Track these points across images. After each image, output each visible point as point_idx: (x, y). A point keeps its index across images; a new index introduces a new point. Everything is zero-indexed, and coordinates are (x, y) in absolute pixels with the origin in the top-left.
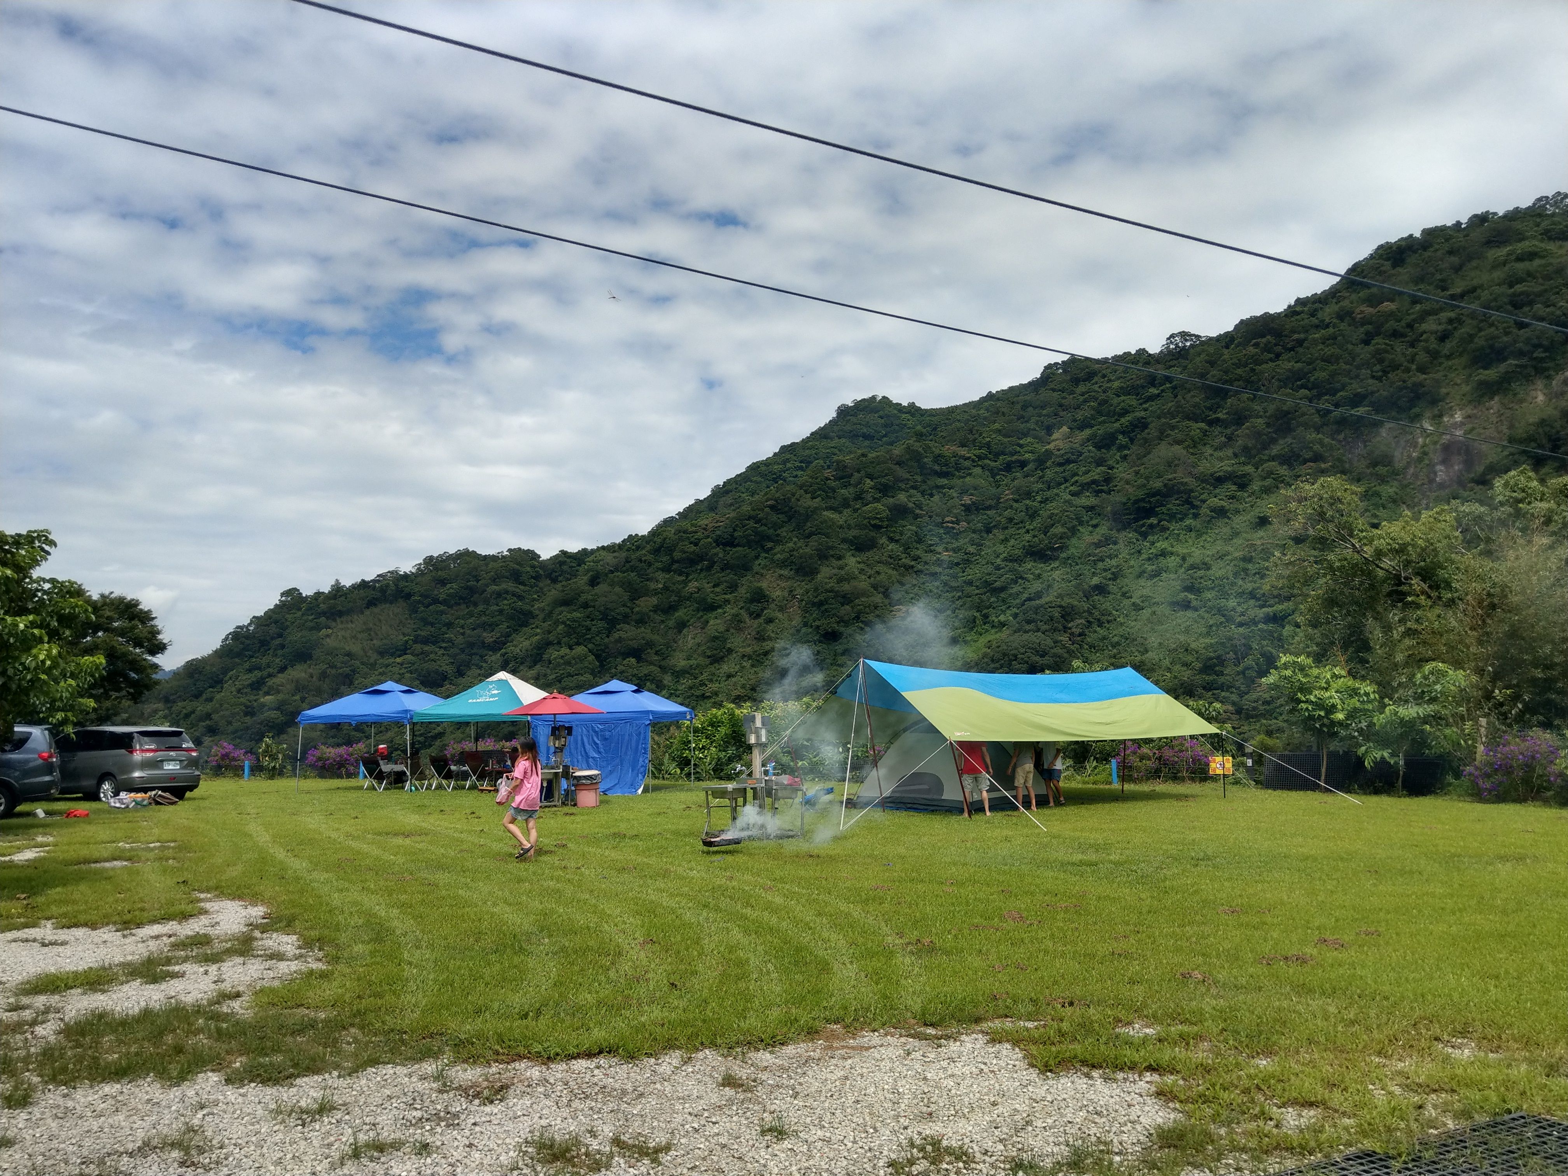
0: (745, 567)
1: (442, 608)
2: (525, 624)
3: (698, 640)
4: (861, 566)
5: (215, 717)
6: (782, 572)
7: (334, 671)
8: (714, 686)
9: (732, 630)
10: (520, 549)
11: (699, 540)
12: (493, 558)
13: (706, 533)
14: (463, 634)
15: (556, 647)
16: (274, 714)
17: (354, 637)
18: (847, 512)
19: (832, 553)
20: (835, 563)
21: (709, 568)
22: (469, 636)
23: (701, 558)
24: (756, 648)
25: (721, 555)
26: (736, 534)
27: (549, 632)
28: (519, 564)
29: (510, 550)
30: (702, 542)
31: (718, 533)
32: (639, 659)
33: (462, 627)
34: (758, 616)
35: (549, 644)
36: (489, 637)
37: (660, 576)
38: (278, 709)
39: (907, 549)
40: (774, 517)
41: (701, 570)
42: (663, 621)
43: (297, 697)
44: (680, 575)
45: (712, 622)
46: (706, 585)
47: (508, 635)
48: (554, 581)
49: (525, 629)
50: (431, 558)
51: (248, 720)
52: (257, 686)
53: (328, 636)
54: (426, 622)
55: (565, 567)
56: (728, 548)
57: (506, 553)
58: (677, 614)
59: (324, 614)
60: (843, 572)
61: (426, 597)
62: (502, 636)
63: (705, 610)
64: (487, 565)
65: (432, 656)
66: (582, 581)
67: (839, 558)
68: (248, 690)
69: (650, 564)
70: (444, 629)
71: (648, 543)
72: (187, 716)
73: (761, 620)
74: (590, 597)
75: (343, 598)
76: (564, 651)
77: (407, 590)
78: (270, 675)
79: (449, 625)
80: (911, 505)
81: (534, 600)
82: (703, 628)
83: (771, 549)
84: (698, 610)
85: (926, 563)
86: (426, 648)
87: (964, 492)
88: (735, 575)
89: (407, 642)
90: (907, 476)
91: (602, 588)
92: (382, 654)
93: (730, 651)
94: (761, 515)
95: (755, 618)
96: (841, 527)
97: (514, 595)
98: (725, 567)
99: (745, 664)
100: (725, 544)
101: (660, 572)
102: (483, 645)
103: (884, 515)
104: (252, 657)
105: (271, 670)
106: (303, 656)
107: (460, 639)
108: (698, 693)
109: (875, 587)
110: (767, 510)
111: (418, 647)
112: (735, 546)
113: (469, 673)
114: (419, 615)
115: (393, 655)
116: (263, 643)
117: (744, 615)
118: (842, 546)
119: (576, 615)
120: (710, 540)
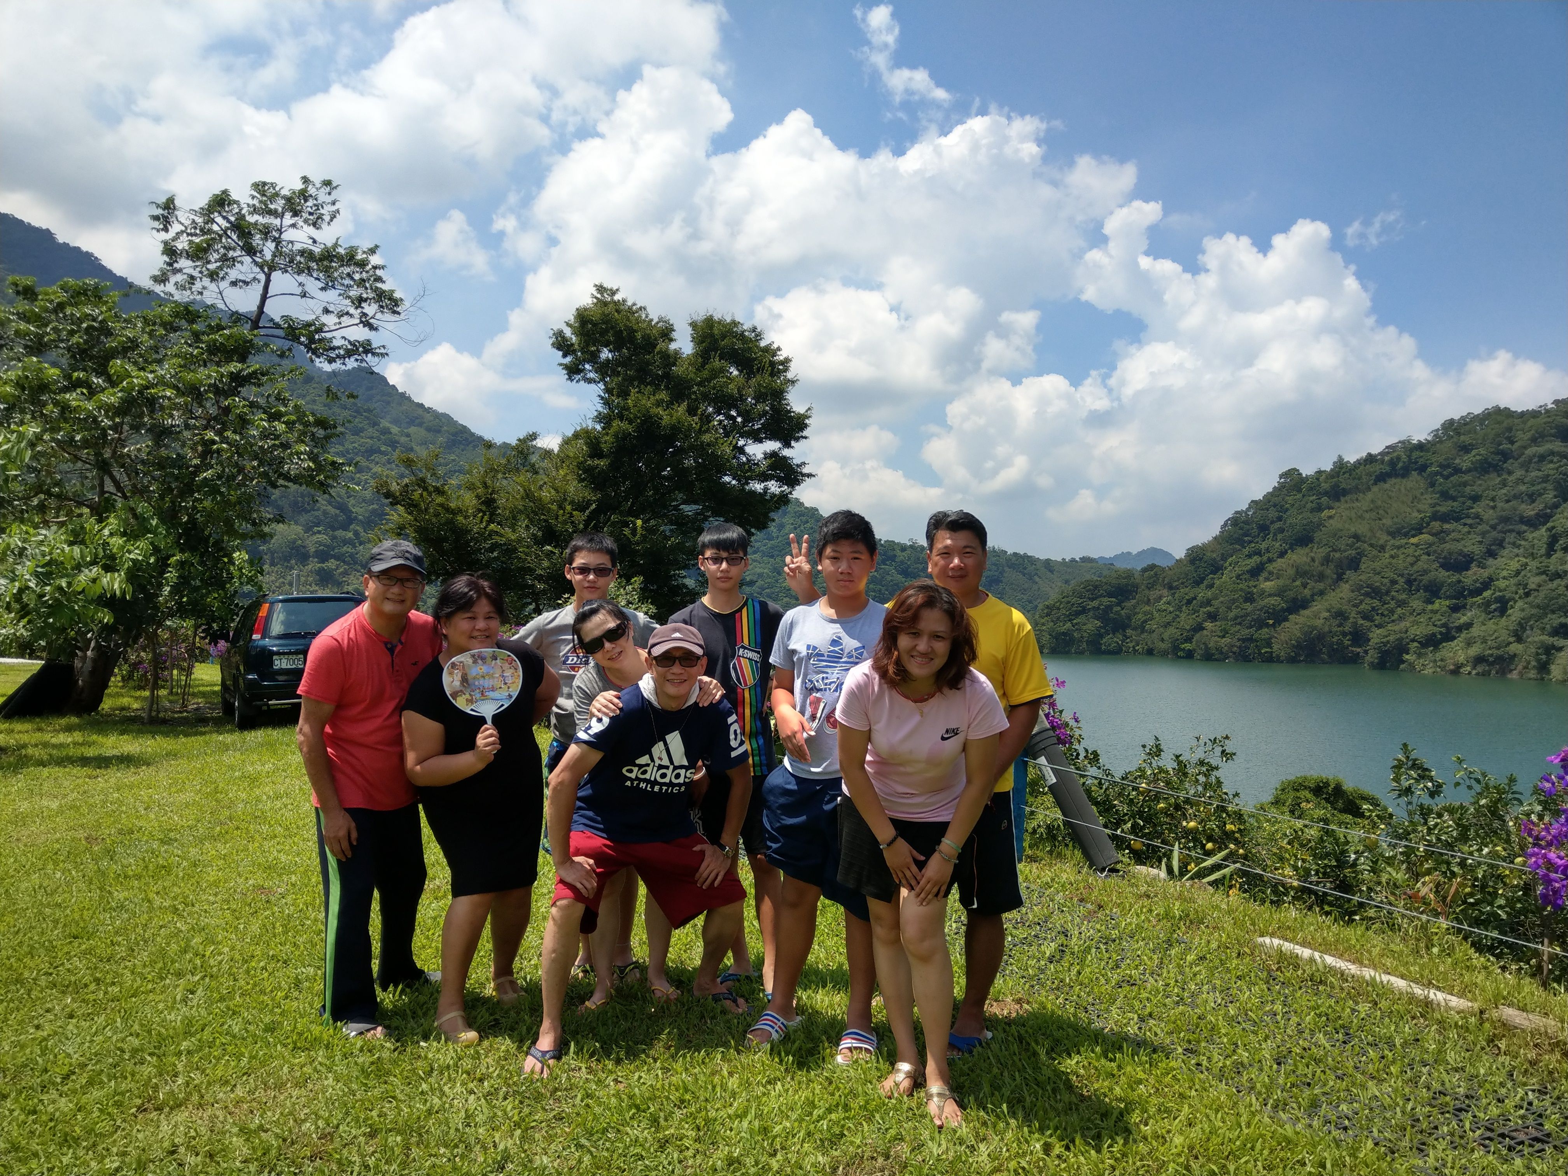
5: (1216, 603)
7: (1337, 555)
12: (1533, 413)
14: (1494, 508)
16: (1274, 601)
33: (1493, 499)
36: (1529, 510)
38: (1278, 595)
43: (1298, 583)
47: (1556, 506)
51: (1249, 607)
52: (1255, 572)
61: (1448, 466)
62: (1546, 507)
68: (1247, 576)
70: (1469, 503)
72: (1189, 602)
78: (1270, 560)
86: (1446, 526)
89: (1422, 519)
92: (1393, 534)
102: (1523, 520)
105: (1270, 555)
107: (1489, 515)
111: (1436, 525)
113: (1505, 552)
114: (1438, 488)
115: (1406, 535)
116: (1264, 528)
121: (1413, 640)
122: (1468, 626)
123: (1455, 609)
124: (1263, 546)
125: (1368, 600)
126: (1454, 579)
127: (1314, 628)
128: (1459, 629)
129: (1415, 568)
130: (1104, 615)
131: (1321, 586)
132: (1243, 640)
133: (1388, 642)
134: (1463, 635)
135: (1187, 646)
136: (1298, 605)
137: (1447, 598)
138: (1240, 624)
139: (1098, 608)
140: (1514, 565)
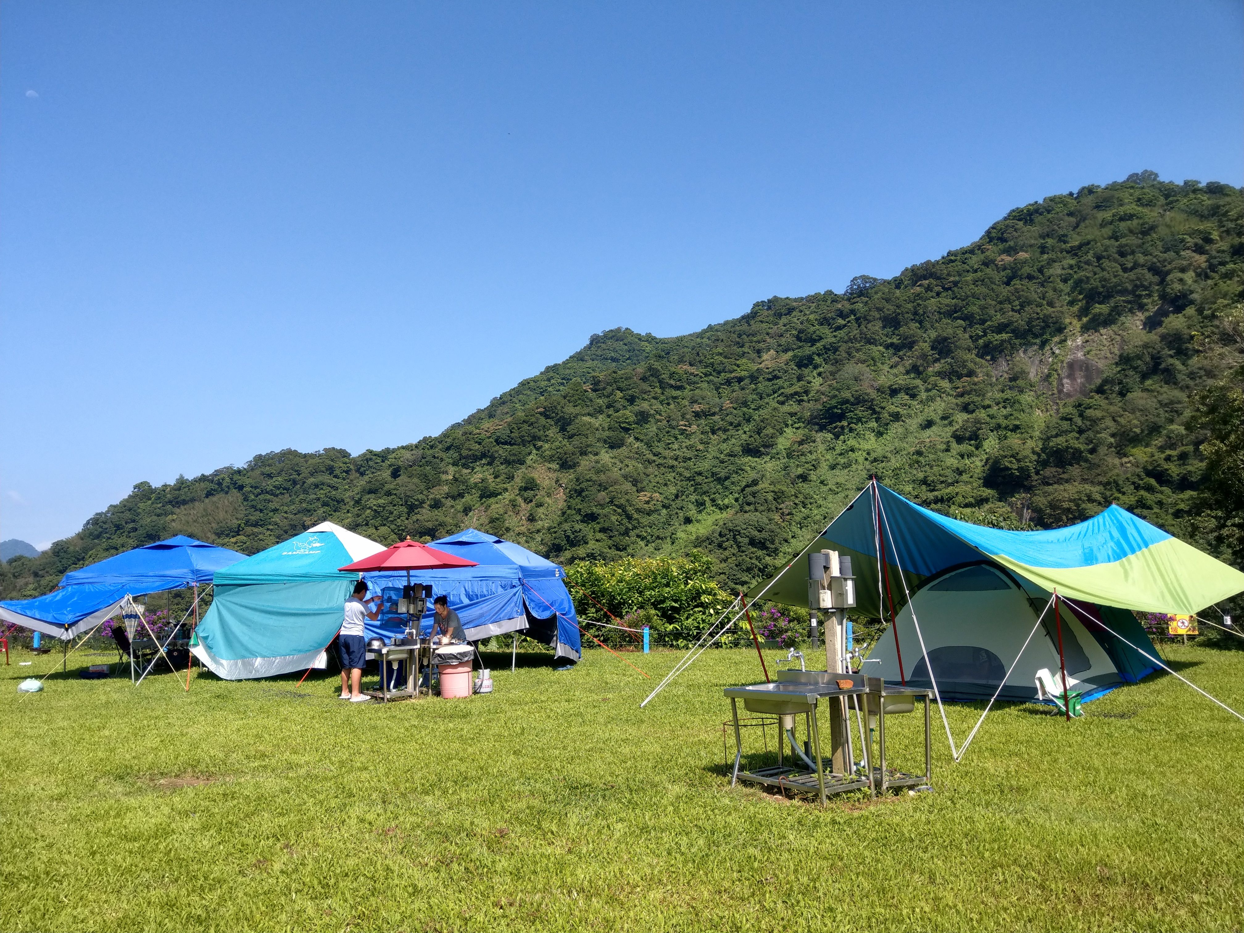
0: (520, 462)
1: (269, 497)
2: (339, 510)
3: (481, 521)
4: (613, 461)
6: (550, 466)
9: (510, 513)
10: (333, 448)
11: (483, 440)
13: (488, 434)
14: (287, 518)
15: (364, 528)
17: (196, 521)
18: (601, 417)
19: (590, 450)
20: (593, 458)
21: (490, 463)
22: (292, 520)
23: (484, 455)
24: (529, 527)
25: (501, 452)
26: (512, 435)
27: (359, 515)
28: (332, 460)
29: (325, 450)
30: (485, 442)
31: (498, 434)
33: (286, 512)
34: (531, 501)
35: (358, 525)
36: (308, 521)
37: (452, 469)
39: (650, 447)
40: (543, 421)
41: (484, 464)
42: (452, 507)
44: (466, 468)
45: (493, 507)
46: (489, 477)
48: (362, 474)
49: (338, 513)
50: (260, 455)
53: (173, 521)
54: (255, 508)
55: (371, 463)
56: (506, 447)
57: (322, 452)
58: (464, 500)
59: (170, 502)
60: (599, 465)
61: (256, 488)
63: (487, 496)
64: (306, 461)
65: (261, 536)
66: (386, 474)
67: (596, 454)
69: (442, 460)
70: (271, 514)
71: (440, 442)
73: (533, 504)
74: (392, 487)
75: (186, 489)
76: (371, 531)
77: (239, 483)
79: (275, 510)
80: (652, 412)
81: (345, 490)
82: (486, 511)
83: (541, 447)
84: (482, 497)
85: (665, 458)
86: (256, 530)
87: (693, 401)
88: (512, 467)
89: (239, 524)
90: (649, 389)
91: (403, 478)
92: (219, 535)
94: (533, 419)
95: (528, 503)
96: (597, 430)
97: (329, 486)
98: (504, 461)
100: (503, 444)
101: (451, 466)
102: (304, 527)
103: (631, 419)
106: (152, 537)
109: (625, 477)
110: (538, 415)
111: (249, 529)
112: (512, 445)
114: (250, 503)
115: (227, 535)
116: (119, 527)
117: (520, 500)
118: (598, 444)
119: (381, 501)
120: (491, 440)
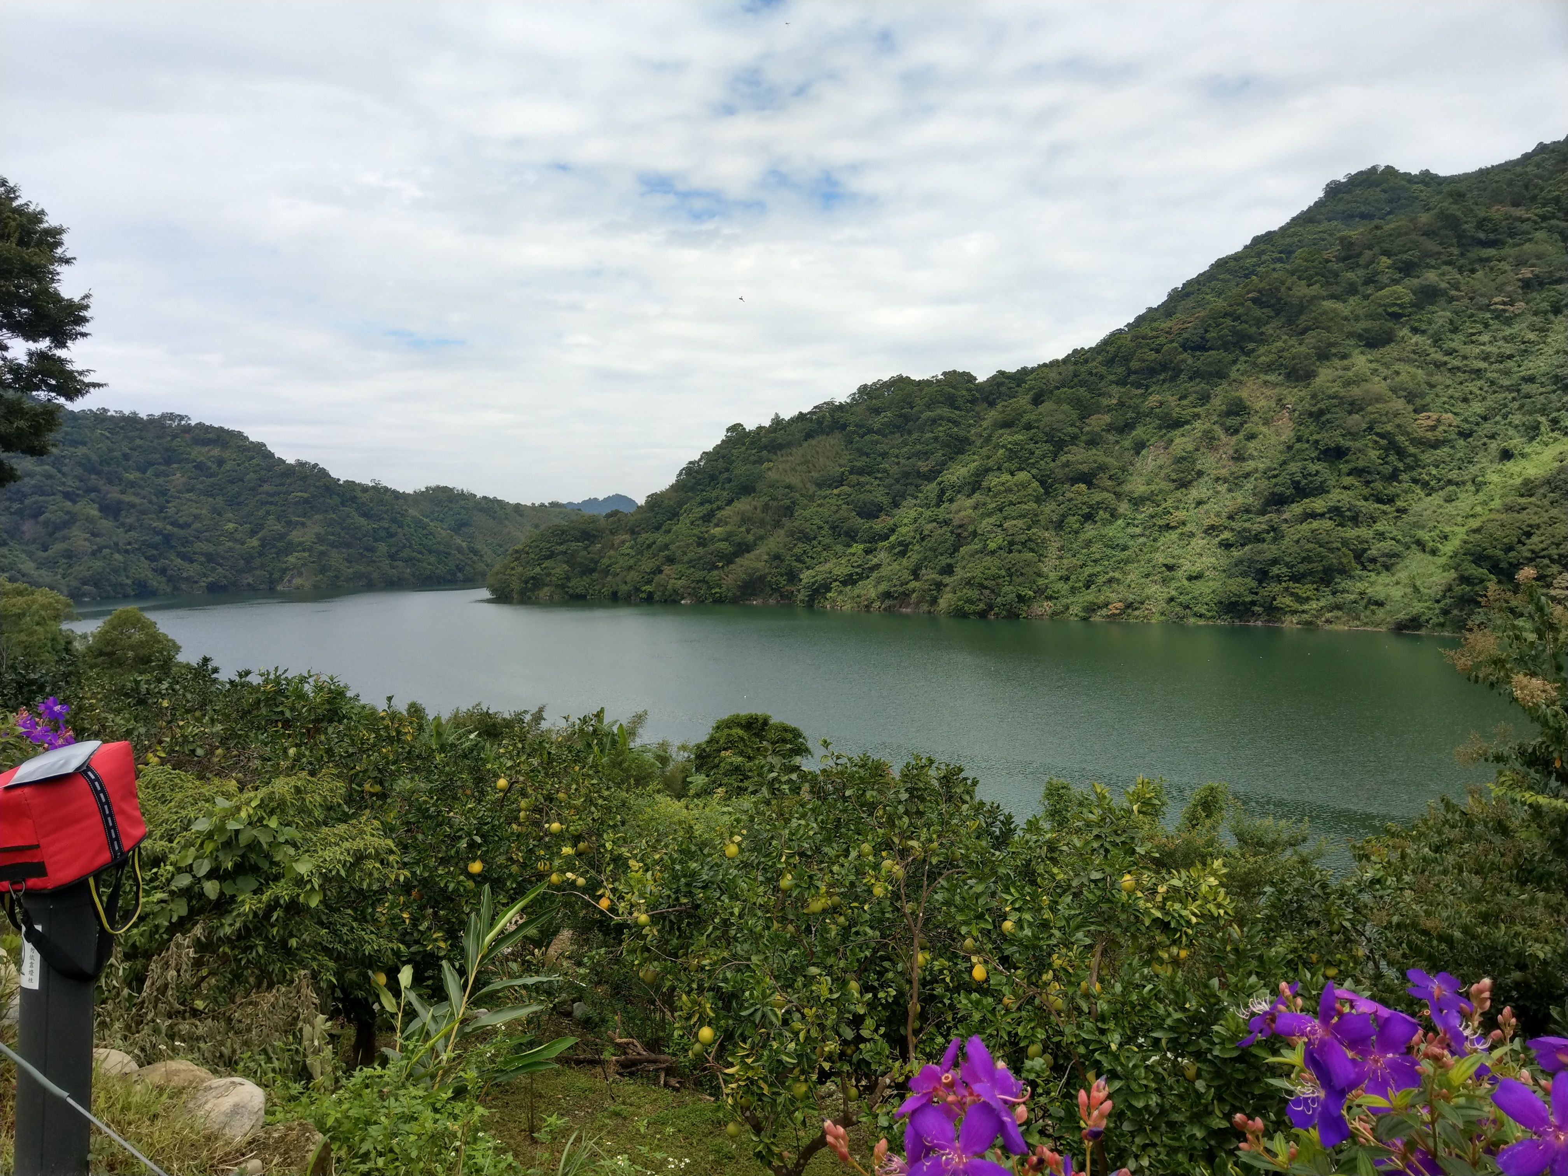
0: (1219, 375)
1: (877, 437)
2: (961, 452)
3: (1159, 462)
4: (1374, 365)
5: (672, 547)
6: (1268, 378)
7: (775, 504)
8: (1181, 515)
9: (1202, 450)
10: (955, 371)
11: (1162, 346)
12: (927, 383)
13: (1170, 337)
14: (898, 464)
15: (996, 473)
16: (723, 545)
17: (794, 470)
18: (1353, 300)
19: (1334, 351)
20: (1337, 362)
21: (1173, 379)
22: (904, 466)
23: (1164, 367)
24: (1234, 469)
25: (1190, 361)
26: (1208, 336)
27: (989, 457)
28: (953, 387)
29: (944, 374)
30: (1165, 348)
31: (1185, 335)
32: (1090, 484)
33: (897, 457)
34: (1236, 431)
35: (988, 470)
36: (924, 466)
37: (1115, 390)
38: (725, 540)
39: (1437, 341)
40: (1257, 312)
41: (1164, 381)
42: (1117, 442)
43: (743, 529)
44: (1137, 388)
45: (1177, 441)
46: (1171, 398)
47: (944, 464)
48: (992, 404)
49: (960, 456)
50: (865, 387)
51: (701, 550)
52: (707, 518)
53: (769, 469)
54: (861, 452)
55: (1003, 389)
56: (1198, 353)
57: (940, 377)
58: (1134, 433)
59: (765, 447)
60: (1350, 374)
61: (862, 426)
62: (937, 465)
63: (1168, 427)
64: (921, 390)
65: (868, 487)
66: (1023, 401)
67: (1344, 357)
68: (700, 522)
69: (1102, 377)
70: (879, 459)
71: (1099, 353)
72: (649, 546)
73: (1241, 436)
74: (1033, 417)
75: (782, 432)
76: (1006, 477)
77: (842, 421)
78: (719, 508)
79: (884, 455)
80: (1444, 285)
81: (970, 425)
82: (1166, 448)
83: (1253, 350)
84: (1160, 428)
85: (1465, 358)
86: (862, 479)
87: (1520, 263)
88: (1208, 383)
89: (843, 473)
90: (1439, 249)
91: (1047, 406)
92: (820, 486)
93: (1200, 474)
94: (1241, 310)
95: (1232, 434)
96: (1346, 319)
97: (949, 421)
98: (1195, 375)
99: (1219, 488)
100: (1193, 349)
101: (1114, 386)
102: (920, 475)
103: (1406, 299)
104: (703, 490)
105: (719, 503)
106: (747, 489)
107: (895, 469)
108: (1161, 522)
109: (1394, 390)
110: (1249, 303)
111: (854, 478)
112: (1207, 350)
113: (905, 503)
114: (855, 446)
115: (830, 486)
116: (713, 478)
117: (1218, 431)
118: (1348, 342)
119: (1019, 437)
120: (1175, 344)
121: (836, 580)
122: (878, 566)
123: (867, 552)
124: (714, 494)
125: (800, 545)
126: (867, 526)
127: (758, 570)
128: (873, 569)
129: (837, 516)
130: (571, 559)
131: (761, 532)
132: (698, 582)
133: (816, 581)
134: (875, 575)
135: (648, 588)
136: (743, 549)
137: (862, 543)
138: (694, 567)
139: (565, 553)
140: (913, 514)
